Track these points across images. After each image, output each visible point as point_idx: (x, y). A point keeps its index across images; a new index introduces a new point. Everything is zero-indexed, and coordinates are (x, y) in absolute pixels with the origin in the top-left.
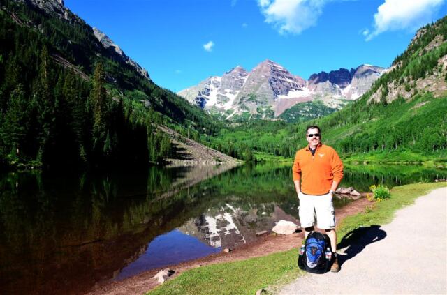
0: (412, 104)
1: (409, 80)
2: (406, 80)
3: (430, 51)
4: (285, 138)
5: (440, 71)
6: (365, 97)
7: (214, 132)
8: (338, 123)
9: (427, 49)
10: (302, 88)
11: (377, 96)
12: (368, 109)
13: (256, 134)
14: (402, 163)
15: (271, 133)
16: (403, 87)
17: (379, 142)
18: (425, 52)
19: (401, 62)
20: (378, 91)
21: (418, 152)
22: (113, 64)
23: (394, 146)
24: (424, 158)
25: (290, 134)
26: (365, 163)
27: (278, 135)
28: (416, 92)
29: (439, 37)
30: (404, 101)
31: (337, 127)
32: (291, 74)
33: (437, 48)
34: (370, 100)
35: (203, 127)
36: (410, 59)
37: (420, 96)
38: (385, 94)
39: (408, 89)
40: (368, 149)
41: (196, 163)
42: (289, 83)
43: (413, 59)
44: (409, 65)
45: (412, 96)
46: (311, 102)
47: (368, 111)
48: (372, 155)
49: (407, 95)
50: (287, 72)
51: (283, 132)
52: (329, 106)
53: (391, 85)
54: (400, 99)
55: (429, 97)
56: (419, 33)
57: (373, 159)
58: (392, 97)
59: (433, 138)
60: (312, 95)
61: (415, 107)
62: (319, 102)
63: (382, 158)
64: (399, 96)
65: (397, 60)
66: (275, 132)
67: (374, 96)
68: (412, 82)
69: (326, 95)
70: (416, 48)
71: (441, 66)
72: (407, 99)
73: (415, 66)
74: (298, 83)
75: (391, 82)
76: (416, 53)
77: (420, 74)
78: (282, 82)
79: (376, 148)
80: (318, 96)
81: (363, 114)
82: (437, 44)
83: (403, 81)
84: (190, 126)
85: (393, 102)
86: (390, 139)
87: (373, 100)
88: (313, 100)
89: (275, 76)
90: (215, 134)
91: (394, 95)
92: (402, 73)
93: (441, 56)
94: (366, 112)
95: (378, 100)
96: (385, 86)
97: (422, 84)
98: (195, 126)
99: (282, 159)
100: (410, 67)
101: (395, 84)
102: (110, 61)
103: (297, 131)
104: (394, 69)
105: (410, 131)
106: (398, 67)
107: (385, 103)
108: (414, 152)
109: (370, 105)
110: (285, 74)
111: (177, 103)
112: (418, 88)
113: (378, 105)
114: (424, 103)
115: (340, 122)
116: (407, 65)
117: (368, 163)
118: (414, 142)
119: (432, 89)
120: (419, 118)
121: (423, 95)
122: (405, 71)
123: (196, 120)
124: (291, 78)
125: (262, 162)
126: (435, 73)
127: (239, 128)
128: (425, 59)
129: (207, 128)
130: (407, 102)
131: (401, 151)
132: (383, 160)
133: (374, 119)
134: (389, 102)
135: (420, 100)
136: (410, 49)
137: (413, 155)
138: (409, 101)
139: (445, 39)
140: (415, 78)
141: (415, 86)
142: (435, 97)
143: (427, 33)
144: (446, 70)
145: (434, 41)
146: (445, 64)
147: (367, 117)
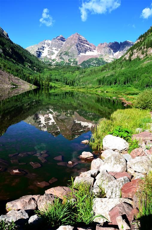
0: (143, 62)
2: (143, 48)
4: (78, 76)
6: (122, 57)
7: (40, 70)
8: (105, 70)
10: (94, 50)
13: (63, 72)
15: (71, 73)
16: (141, 52)
19: (143, 38)
20: (128, 53)
21: (137, 88)
23: (125, 83)
25: (81, 74)
26: (105, 92)
27: (74, 74)
28: (147, 55)
30: (140, 59)
31: (104, 72)
32: (89, 42)
35: (34, 67)
36: (147, 37)
37: (148, 57)
38: (131, 55)
39: (143, 53)
40: (111, 84)
42: (87, 47)
43: (148, 36)
44: (146, 40)
45: (144, 57)
46: (97, 58)
47: (121, 64)
48: (112, 87)
49: (142, 57)
50: (86, 41)
51: (77, 72)
52: (106, 61)
53: (135, 51)
54: (138, 59)
57: (111, 90)
58: (134, 57)
59: (147, 80)
60: (99, 55)
61: (144, 63)
62: (101, 59)
63: (116, 90)
64: (138, 56)
65: (141, 37)
66: (73, 72)
67: (126, 56)
68: (145, 49)
69: (106, 55)
72: (141, 59)
73: (148, 41)
74: (92, 48)
75: (135, 49)
77: (150, 45)
78: (83, 46)
79: (115, 83)
80: (102, 55)
81: (118, 66)
83: (142, 48)
84: (27, 66)
85: (134, 60)
86: (123, 79)
87: (125, 58)
88: (99, 57)
89: (80, 43)
90: (41, 71)
91: (136, 56)
95: (127, 59)
96: (132, 51)
97: (150, 51)
98: (29, 66)
99: (68, 87)
100: (146, 41)
101: (137, 50)
103: (85, 72)
104: (138, 42)
105: (135, 75)
106: (140, 41)
107: (130, 60)
108: (135, 88)
109: (123, 61)
110: (85, 42)
111: (20, 52)
112: (148, 53)
113: (127, 61)
114: (149, 61)
116: (145, 40)
117: (107, 92)
121: (150, 57)
122: (143, 43)
123: (31, 62)
124: (88, 45)
125: (55, 88)
129: (37, 68)
130: (141, 60)
131: (128, 87)
133: (123, 69)
134: (132, 60)
135: (147, 59)
136: (148, 31)
138: (142, 59)
140: (147, 47)
141: (146, 51)
147: (120, 67)
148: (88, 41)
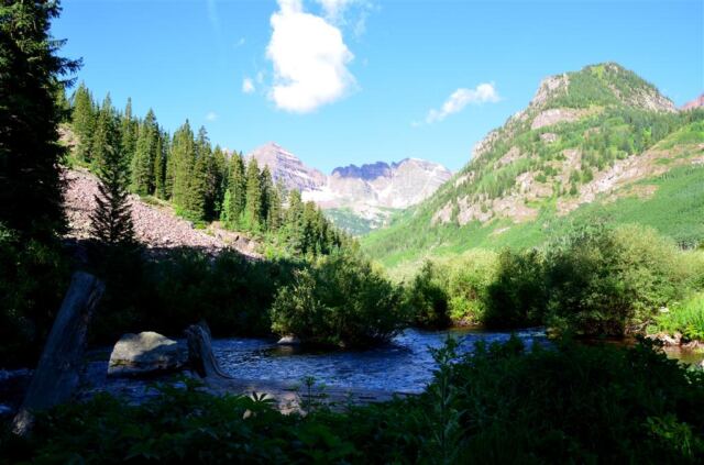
0: (490, 229)
1: (485, 199)
2: (481, 198)
3: (506, 165)
5: (518, 191)
6: (426, 214)
8: (397, 247)
9: (502, 161)
10: (321, 188)
11: (445, 214)
12: (435, 230)
16: (478, 206)
18: (500, 166)
19: (473, 173)
20: (446, 207)
28: (494, 215)
29: (515, 150)
30: (480, 224)
31: (397, 252)
32: (307, 165)
33: (514, 164)
34: (435, 219)
36: (484, 172)
38: (456, 212)
39: (484, 210)
42: (302, 179)
43: (487, 172)
44: (484, 178)
45: (489, 219)
46: (335, 209)
47: (436, 234)
49: (484, 217)
50: (299, 163)
53: (463, 202)
54: (476, 222)
55: (509, 222)
56: (490, 136)
58: (465, 217)
60: (337, 199)
61: (495, 233)
62: (348, 210)
64: (474, 217)
65: (467, 170)
67: (440, 213)
68: (488, 202)
69: (357, 199)
70: (489, 156)
71: (519, 185)
72: (483, 222)
73: (490, 183)
74: (316, 181)
75: (462, 198)
76: (490, 165)
77: (498, 193)
78: (292, 176)
80: (346, 200)
81: (430, 237)
82: (514, 157)
83: (478, 198)
85: (468, 224)
87: (440, 220)
88: (339, 207)
89: (283, 168)
91: (468, 215)
92: (476, 188)
93: (519, 174)
94: (433, 234)
95: (447, 219)
96: (454, 202)
97: (500, 206)
100: (485, 183)
101: (468, 201)
104: (464, 182)
106: (469, 179)
107: (458, 225)
109: (436, 224)
110: (296, 166)
112: (496, 209)
113: (447, 225)
114: (504, 230)
115: (398, 244)
116: (481, 179)
119: (511, 213)
121: (501, 218)
122: (480, 187)
124: (305, 172)
126: (513, 194)
128: (502, 175)
130: (484, 226)
133: (446, 244)
134: (463, 223)
135: (499, 224)
136: (482, 158)
138: (487, 224)
139: (521, 154)
140: (492, 197)
141: (491, 207)
142: (516, 222)
143: (500, 140)
144: (526, 192)
145: (509, 153)
146: (524, 185)
147: (436, 240)
148: (304, 163)
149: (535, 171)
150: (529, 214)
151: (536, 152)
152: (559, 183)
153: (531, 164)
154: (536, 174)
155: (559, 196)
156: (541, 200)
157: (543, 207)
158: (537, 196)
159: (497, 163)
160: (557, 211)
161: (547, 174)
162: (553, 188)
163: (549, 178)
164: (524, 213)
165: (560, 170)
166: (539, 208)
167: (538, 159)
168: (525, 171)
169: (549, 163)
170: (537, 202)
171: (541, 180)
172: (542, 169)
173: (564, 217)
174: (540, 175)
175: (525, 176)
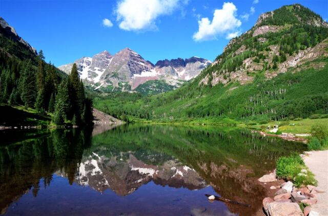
0: (227, 88)
1: (226, 72)
2: (224, 72)
3: (238, 55)
4: (142, 106)
5: (244, 68)
6: (197, 80)
8: (180, 97)
9: (237, 53)
10: (152, 70)
11: (205, 81)
12: (199, 89)
13: (120, 102)
14: (225, 125)
15: (131, 102)
16: (222, 76)
17: (211, 112)
18: (235, 55)
19: (221, 59)
20: (206, 77)
21: (233, 119)
22: (13, 43)
23: (220, 115)
24: (237, 122)
25: (145, 103)
26: (203, 124)
27: (136, 103)
28: (230, 80)
29: (243, 47)
30: (223, 85)
31: (179, 100)
33: (242, 54)
34: (200, 83)
36: (226, 58)
37: (232, 83)
38: (211, 79)
39: (225, 78)
40: (204, 116)
41: (101, 122)
42: (142, 66)
43: (228, 59)
44: (226, 62)
45: (228, 82)
46: (157, 80)
47: (200, 91)
48: (206, 119)
49: (225, 82)
50: (141, 58)
51: (140, 102)
52: (170, 84)
53: (214, 74)
54: (220, 84)
55: (238, 84)
56: (231, 42)
57: (208, 122)
58: (215, 82)
59: (242, 110)
60: (158, 75)
61: (230, 90)
62: (163, 81)
63: (213, 122)
64: (219, 82)
65: (218, 58)
66: (135, 101)
67: (203, 80)
68: (228, 73)
69: (168, 76)
70: (230, 51)
71: (245, 65)
72: (224, 84)
73: (229, 63)
74: (148, 67)
75: (214, 72)
76: (230, 54)
77: (233, 69)
78: (137, 64)
79: (208, 115)
80: (162, 76)
81: (197, 92)
82: (242, 51)
83: (222, 72)
85: (216, 85)
86: (218, 110)
87: (202, 83)
88: (159, 79)
89: (132, 60)
91: (217, 81)
92: (222, 67)
93: (245, 59)
95: (206, 83)
96: (210, 74)
97: (234, 76)
99: (145, 121)
101: (217, 74)
102: (10, 41)
103: (150, 101)
104: (216, 64)
105: (229, 105)
106: (218, 63)
107: (211, 86)
108: (231, 118)
109: (201, 86)
110: (139, 59)
112: (232, 78)
113: (206, 86)
114: (235, 88)
115: (180, 96)
116: (224, 62)
117: (205, 124)
118: (231, 112)
119: (240, 79)
120: (233, 97)
121: (234, 82)
122: (224, 66)
124: (144, 63)
125: (133, 122)
126: (241, 69)
127: (108, 98)
128: (235, 60)
130: (224, 86)
131: (223, 118)
132: (214, 123)
133: (204, 96)
134: (214, 85)
135: (232, 85)
136: (226, 52)
137: (230, 120)
138: (226, 85)
139: (246, 49)
140: (230, 71)
141: (229, 76)
142: (241, 84)
143: (236, 43)
144: (248, 68)
145: (240, 49)
146: (247, 64)
147: (199, 94)
148: (143, 58)
149: (253, 56)
150: (249, 80)
151: (255, 47)
152: (267, 63)
153: (252, 53)
154: (254, 58)
155: (266, 69)
156: (256, 72)
157: (257, 76)
158: (254, 70)
159: (233, 54)
160: (265, 78)
161: (260, 58)
162: (263, 65)
163: (261, 60)
164: (246, 79)
165: (267, 56)
166: (255, 76)
167: (256, 51)
168: (248, 57)
169: (262, 52)
170: (254, 73)
171: (257, 61)
172: (258, 55)
173: (269, 81)
174: (256, 58)
175: (248, 59)
